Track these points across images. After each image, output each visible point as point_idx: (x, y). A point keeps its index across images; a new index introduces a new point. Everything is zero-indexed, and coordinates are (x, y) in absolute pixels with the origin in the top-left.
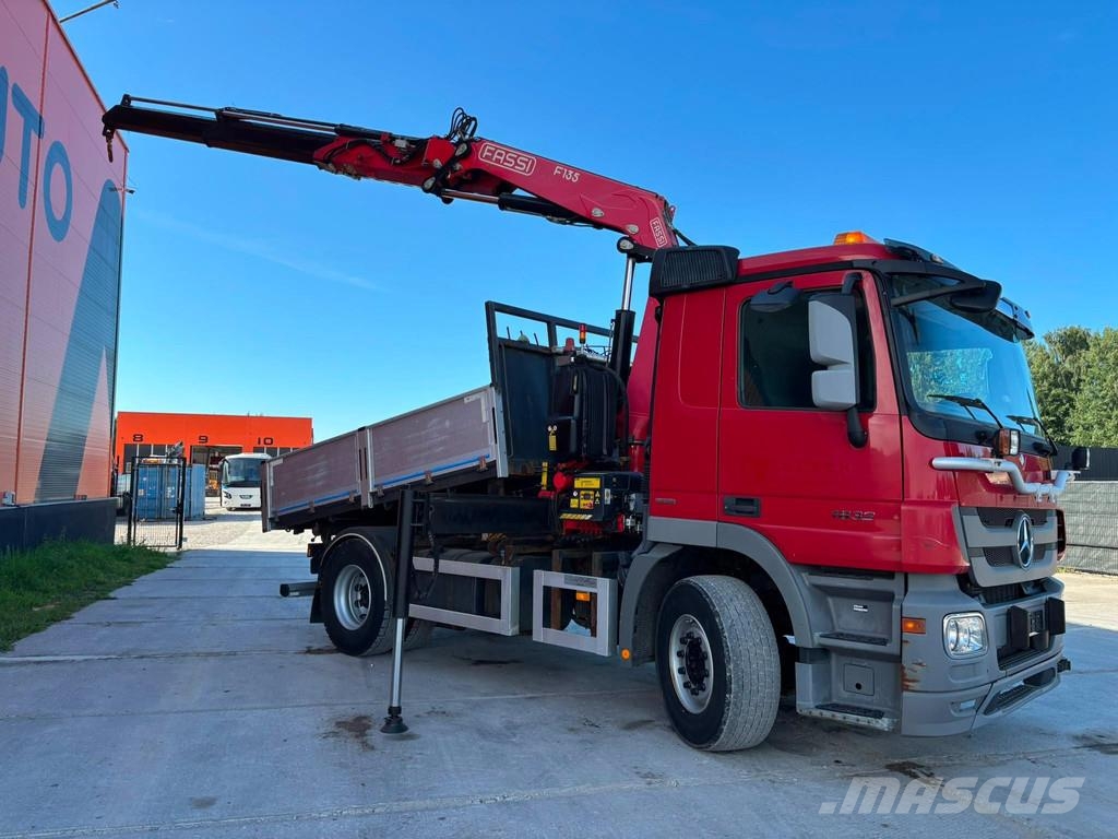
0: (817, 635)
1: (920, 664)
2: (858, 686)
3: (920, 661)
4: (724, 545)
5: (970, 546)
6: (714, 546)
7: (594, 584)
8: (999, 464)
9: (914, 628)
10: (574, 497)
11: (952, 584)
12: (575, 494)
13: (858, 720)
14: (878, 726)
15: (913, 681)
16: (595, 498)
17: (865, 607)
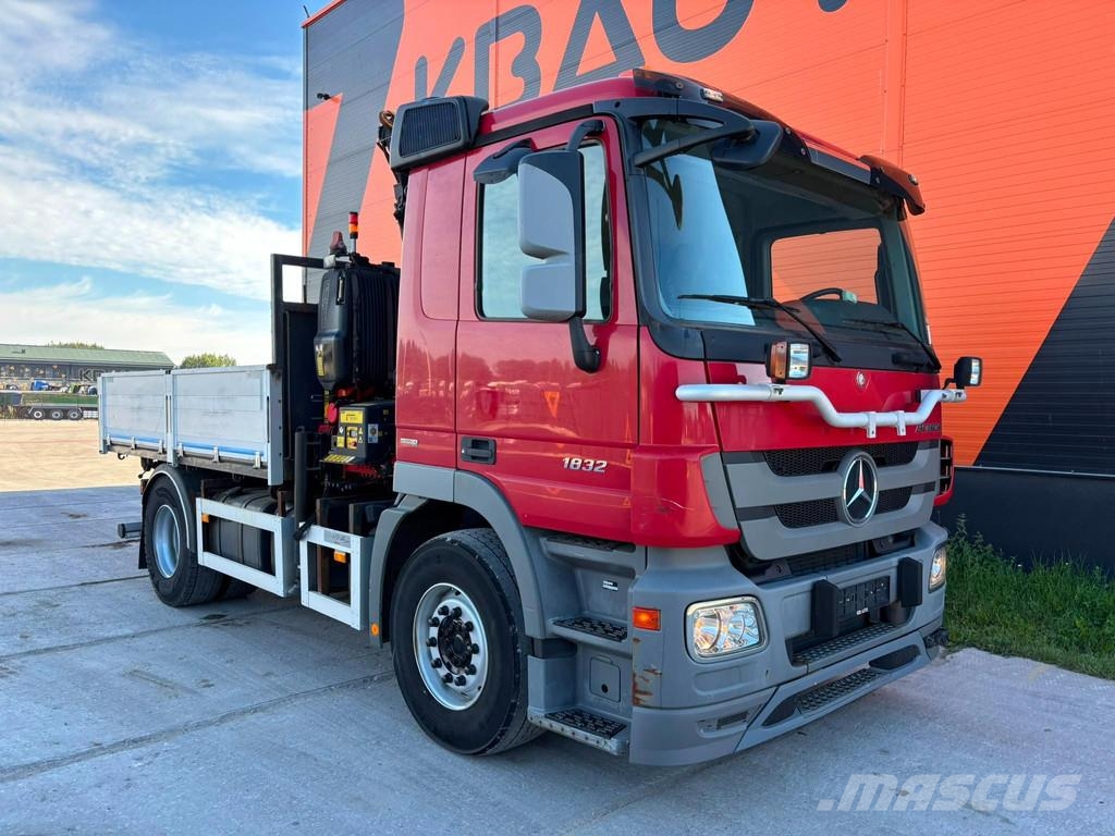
0: (550, 621)
1: (653, 671)
2: (605, 689)
3: (654, 667)
4: (462, 500)
5: (738, 506)
6: (451, 500)
7: (347, 543)
8: (781, 391)
9: (648, 622)
10: (341, 435)
11: (718, 558)
12: (341, 430)
13: (587, 738)
14: (607, 748)
15: (645, 693)
16: (359, 435)
17: (615, 585)
